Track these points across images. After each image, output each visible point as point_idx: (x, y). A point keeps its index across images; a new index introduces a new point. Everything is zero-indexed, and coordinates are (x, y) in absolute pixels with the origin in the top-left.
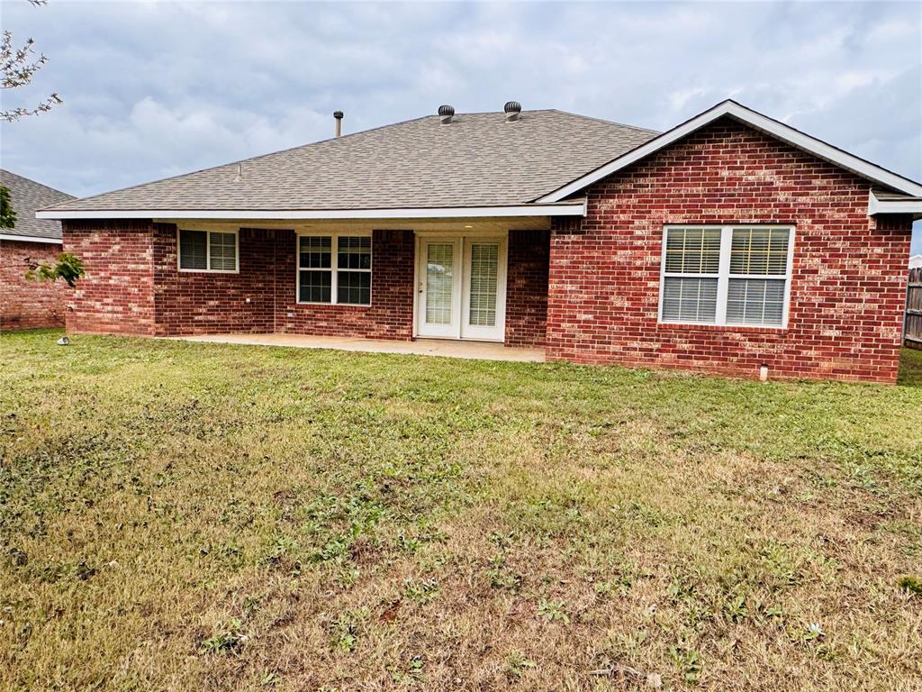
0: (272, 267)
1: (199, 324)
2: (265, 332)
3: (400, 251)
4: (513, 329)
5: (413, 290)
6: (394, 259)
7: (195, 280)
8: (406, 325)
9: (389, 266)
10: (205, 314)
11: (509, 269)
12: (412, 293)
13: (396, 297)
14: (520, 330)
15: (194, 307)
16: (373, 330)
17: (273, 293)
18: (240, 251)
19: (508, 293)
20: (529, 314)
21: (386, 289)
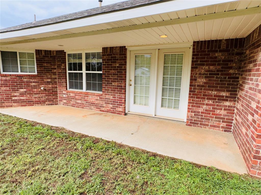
0: (55, 71)
1: (15, 101)
2: (53, 104)
3: (118, 60)
4: (193, 114)
5: (125, 84)
6: (114, 65)
7: (11, 78)
8: (121, 105)
9: (111, 70)
10: (18, 96)
11: (192, 71)
12: (125, 87)
13: (116, 88)
14: (199, 115)
15: (11, 92)
16: (103, 107)
17: (57, 84)
18: (37, 62)
19: (190, 88)
20: (207, 105)
21: (110, 83)
